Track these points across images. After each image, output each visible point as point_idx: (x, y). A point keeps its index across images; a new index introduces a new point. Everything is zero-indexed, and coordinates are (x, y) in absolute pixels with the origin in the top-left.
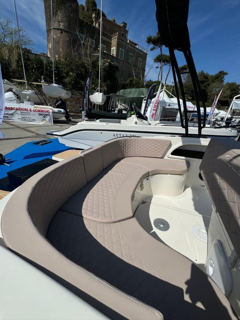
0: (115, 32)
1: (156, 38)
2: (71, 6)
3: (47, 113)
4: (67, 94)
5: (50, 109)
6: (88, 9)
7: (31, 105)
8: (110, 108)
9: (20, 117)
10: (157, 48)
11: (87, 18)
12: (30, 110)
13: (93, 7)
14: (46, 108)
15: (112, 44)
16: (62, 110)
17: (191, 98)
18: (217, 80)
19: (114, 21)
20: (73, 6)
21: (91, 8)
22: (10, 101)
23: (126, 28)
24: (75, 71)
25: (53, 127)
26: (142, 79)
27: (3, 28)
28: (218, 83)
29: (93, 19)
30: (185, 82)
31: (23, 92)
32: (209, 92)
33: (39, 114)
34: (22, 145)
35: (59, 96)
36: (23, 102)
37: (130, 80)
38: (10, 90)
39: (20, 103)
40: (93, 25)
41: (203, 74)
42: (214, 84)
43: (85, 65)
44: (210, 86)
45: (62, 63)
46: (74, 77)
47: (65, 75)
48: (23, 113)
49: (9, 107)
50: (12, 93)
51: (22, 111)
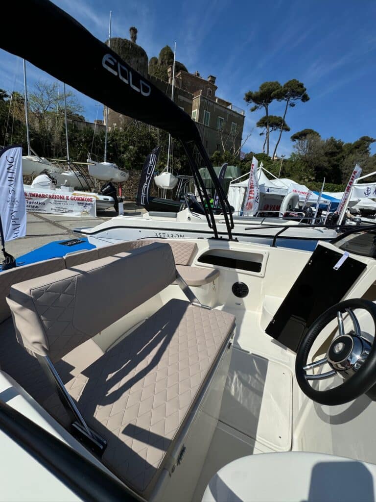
0: (198, 90)
1: (259, 94)
2: (137, 62)
3: (89, 202)
4: (122, 175)
5: (93, 196)
6: (162, 63)
7: (70, 191)
8: (178, 195)
9: (53, 207)
10: (260, 107)
11: (160, 74)
12: (67, 198)
13: (169, 59)
14: (88, 195)
15: (193, 105)
16: (110, 198)
17: (314, 178)
18: (357, 150)
19: (198, 75)
20: (140, 62)
21: (167, 61)
22: (43, 186)
23: (214, 83)
24: (137, 144)
25: (94, 221)
26: (236, 151)
27: (48, 93)
28: (358, 154)
29: (169, 74)
30: (304, 154)
31: (63, 174)
32: (344, 168)
33: (78, 203)
34: (44, 245)
35: (111, 178)
36: (59, 187)
37: (217, 154)
38: (45, 172)
39: (56, 189)
40: (168, 82)
41: (334, 142)
42: (352, 157)
43: (151, 136)
44: (345, 160)
45: (119, 134)
46: (134, 152)
47: (122, 149)
48: (58, 202)
49: (40, 195)
50: (47, 176)
51: (57, 200)
